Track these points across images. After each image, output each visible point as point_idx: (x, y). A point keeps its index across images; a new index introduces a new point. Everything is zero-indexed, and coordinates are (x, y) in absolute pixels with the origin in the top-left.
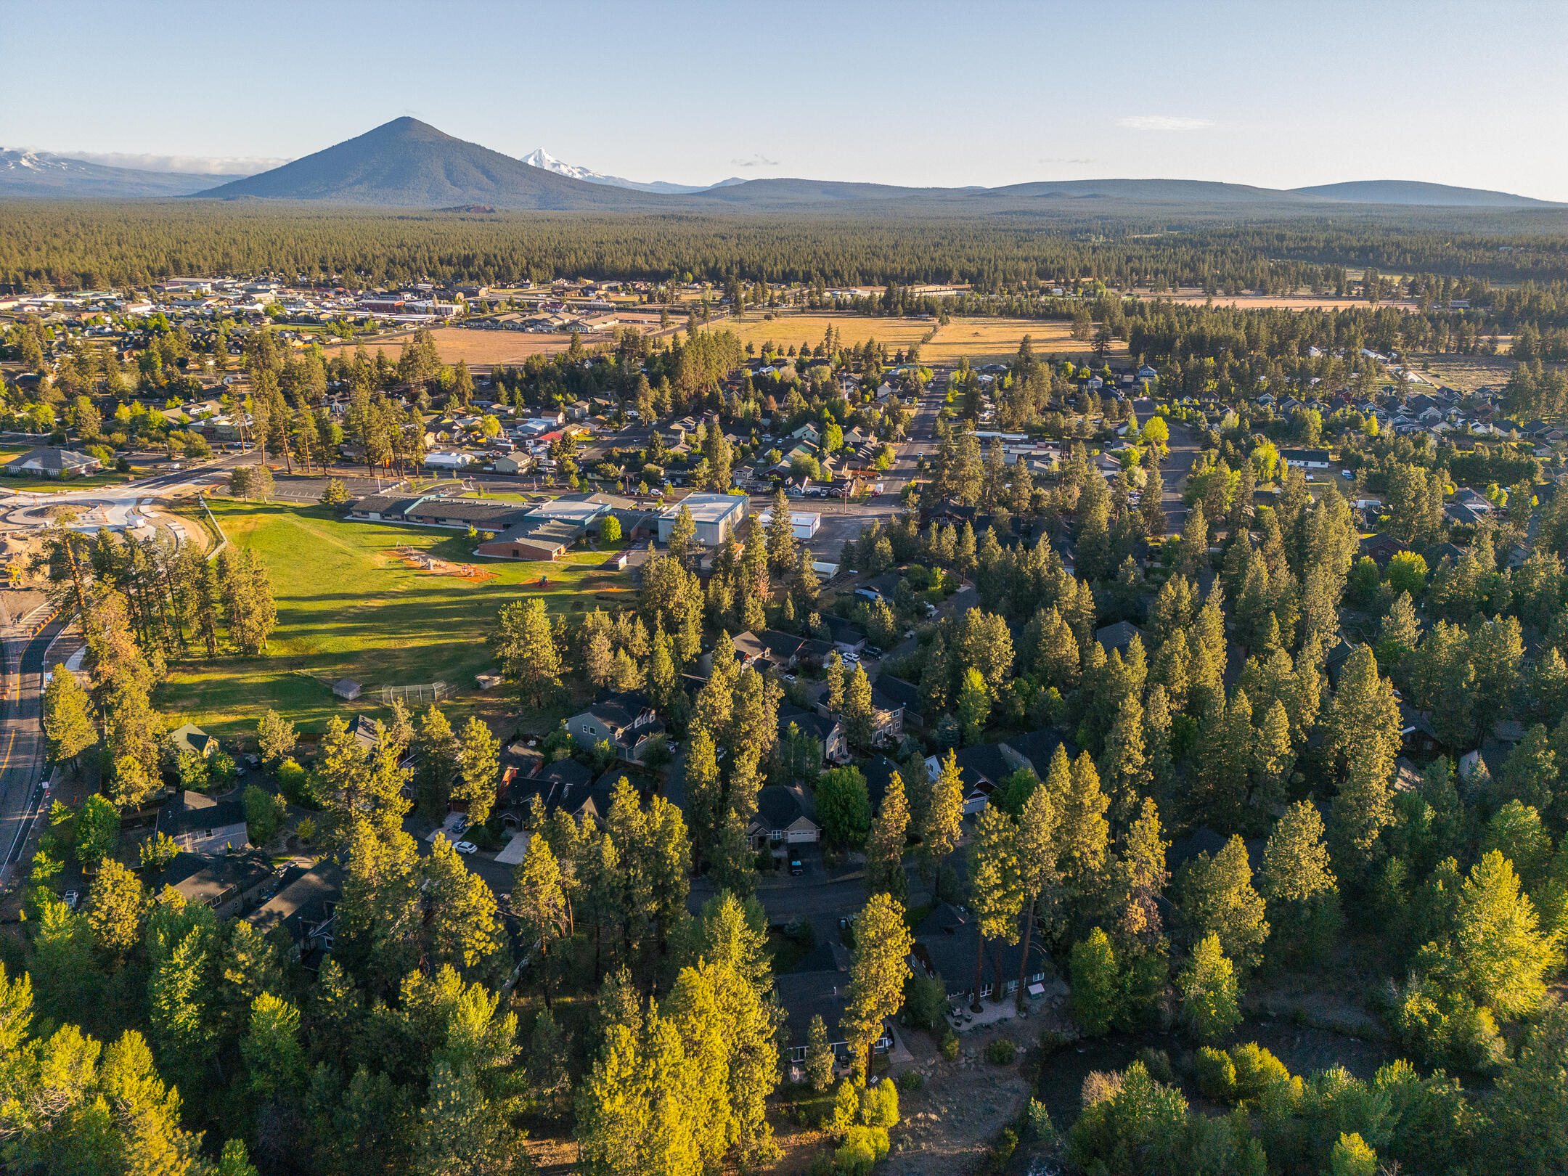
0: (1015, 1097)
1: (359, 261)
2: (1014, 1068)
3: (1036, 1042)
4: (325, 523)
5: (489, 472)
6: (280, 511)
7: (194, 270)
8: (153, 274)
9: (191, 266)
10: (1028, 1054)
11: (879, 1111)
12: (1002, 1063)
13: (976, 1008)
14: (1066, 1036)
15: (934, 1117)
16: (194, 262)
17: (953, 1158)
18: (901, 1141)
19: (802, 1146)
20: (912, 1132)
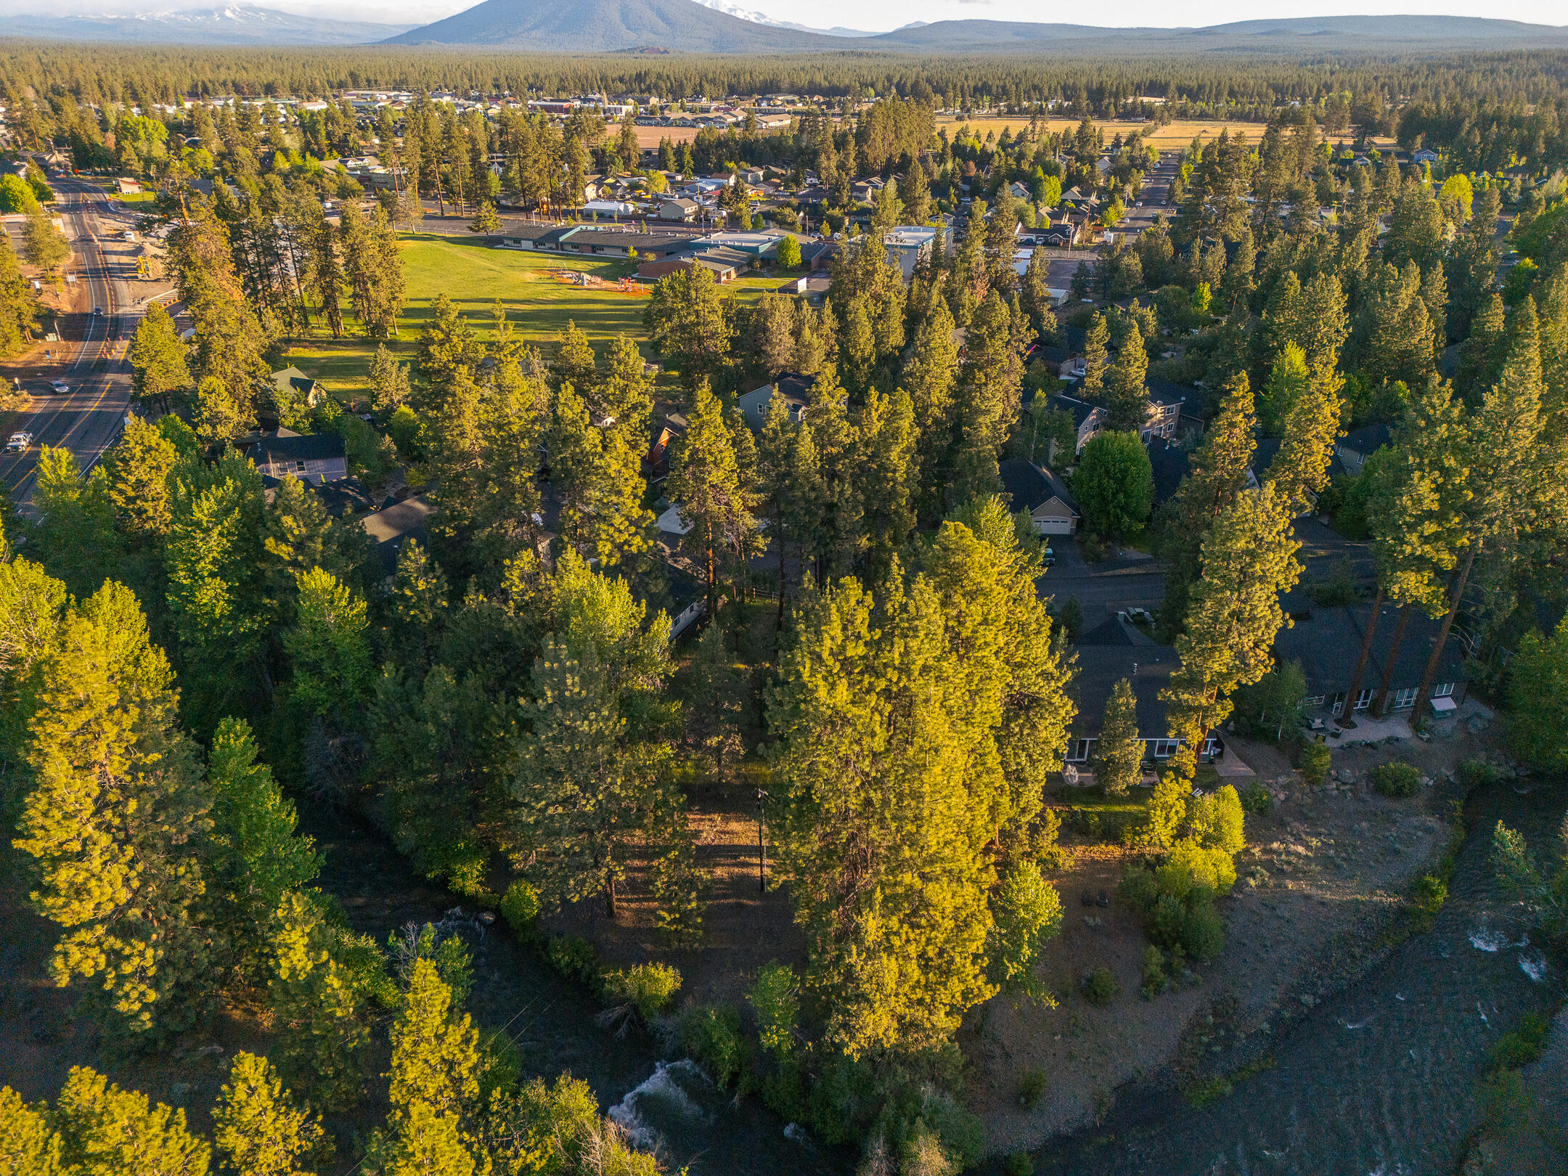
0: (1429, 838)
1: (531, 80)
2: (1419, 802)
3: (1447, 772)
4: (474, 249)
5: (653, 219)
6: (431, 238)
7: (371, 84)
8: (332, 87)
9: (368, 81)
10: (1437, 787)
11: (1217, 827)
12: (1399, 793)
13: (1345, 721)
14: (1497, 770)
15: (1300, 849)
16: (372, 78)
17: (1341, 905)
18: (1253, 875)
19: (1093, 861)
20: (1268, 865)
